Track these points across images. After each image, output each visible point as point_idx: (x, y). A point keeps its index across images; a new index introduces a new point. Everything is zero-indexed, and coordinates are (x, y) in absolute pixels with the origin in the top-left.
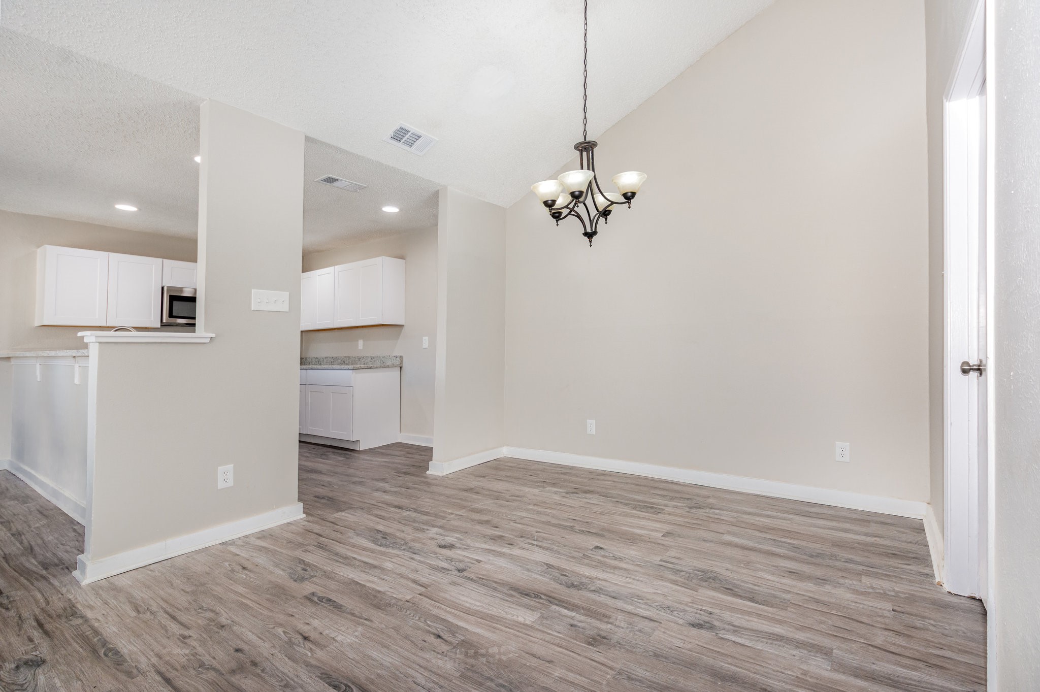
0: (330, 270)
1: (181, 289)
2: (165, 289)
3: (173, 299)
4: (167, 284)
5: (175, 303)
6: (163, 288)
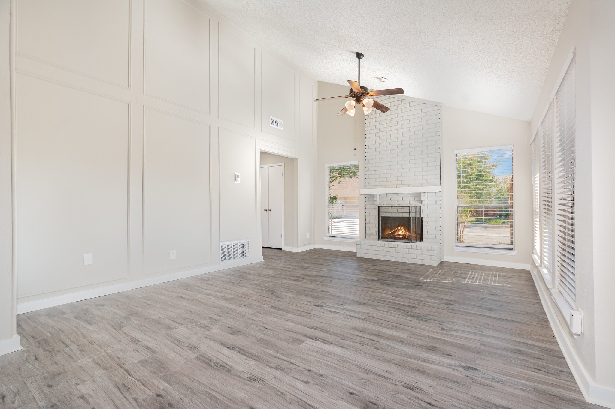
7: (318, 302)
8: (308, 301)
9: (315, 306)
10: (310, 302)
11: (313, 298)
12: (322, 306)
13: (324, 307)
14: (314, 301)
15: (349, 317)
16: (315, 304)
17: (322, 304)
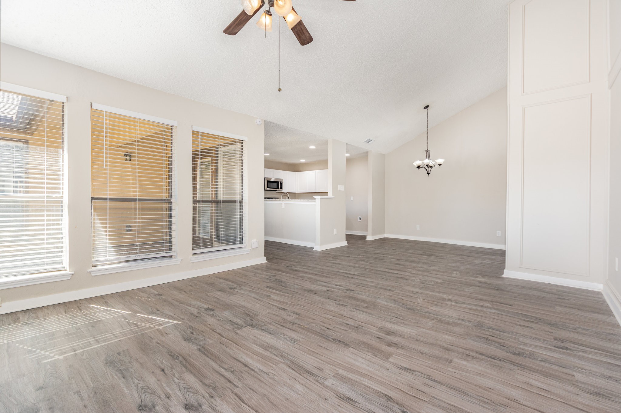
0: (314, 171)
1: (271, 179)
2: (266, 178)
3: (268, 182)
4: (266, 177)
5: (268, 183)
6: (265, 178)
7: (351, 294)
8: (361, 294)
9: (353, 290)
10: (358, 293)
11: (356, 298)
12: (347, 290)
13: (345, 290)
14: (355, 294)
15: (328, 282)
16: (353, 292)
17: (347, 291)
